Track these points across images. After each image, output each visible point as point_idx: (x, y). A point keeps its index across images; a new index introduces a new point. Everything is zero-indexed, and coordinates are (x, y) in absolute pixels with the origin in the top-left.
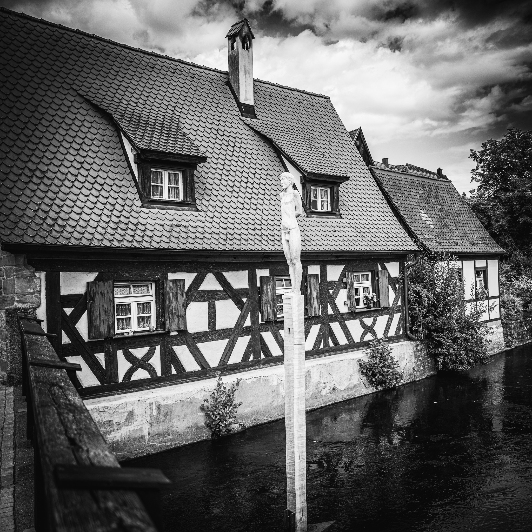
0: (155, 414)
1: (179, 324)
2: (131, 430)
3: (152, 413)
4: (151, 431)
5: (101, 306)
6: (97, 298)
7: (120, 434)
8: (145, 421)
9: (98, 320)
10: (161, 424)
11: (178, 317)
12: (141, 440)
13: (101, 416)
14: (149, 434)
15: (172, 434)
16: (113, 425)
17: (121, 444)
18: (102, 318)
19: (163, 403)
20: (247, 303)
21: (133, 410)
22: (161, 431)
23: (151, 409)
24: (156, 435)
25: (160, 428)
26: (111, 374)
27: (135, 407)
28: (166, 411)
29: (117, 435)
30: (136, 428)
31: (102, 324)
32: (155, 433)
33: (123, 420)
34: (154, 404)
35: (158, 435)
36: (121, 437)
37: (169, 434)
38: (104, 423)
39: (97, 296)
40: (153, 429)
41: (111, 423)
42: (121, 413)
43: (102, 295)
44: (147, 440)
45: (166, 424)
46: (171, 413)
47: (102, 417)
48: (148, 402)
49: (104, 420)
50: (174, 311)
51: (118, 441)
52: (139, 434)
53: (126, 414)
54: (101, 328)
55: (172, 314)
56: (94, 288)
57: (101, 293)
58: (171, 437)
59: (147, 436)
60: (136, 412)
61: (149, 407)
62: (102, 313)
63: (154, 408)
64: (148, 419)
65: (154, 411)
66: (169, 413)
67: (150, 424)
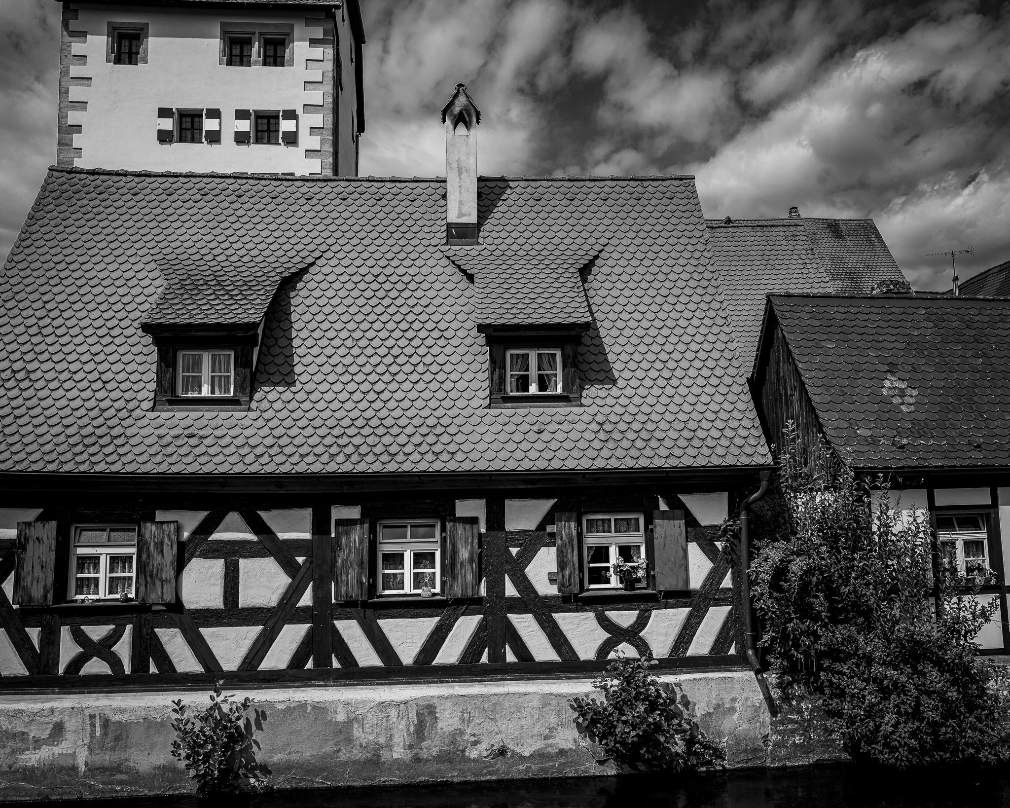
0: (98, 734)
1: (162, 592)
2: (56, 753)
3: (93, 731)
4: (89, 761)
5: (36, 558)
6: (30, 546)
7: (38, 757)
8: (80, 743)
9: (29, 579)
10: (108, 753)
11: (162, 581)
12: (72, 773)
13: (10, 723)
14: (87, 764)
15: (126, 773)
16: (28, 740)
17: (39, 773)
18: (36, 575)
19: (114, 718)
20: (308, 564)
21: (61, 721)
22: (107, 763)
23: (93, 725)
24: (98, 769)
25: (106, 758)
26: (48, 661)
27: (66, 718)
28: (118, 733)
29: (32, 756)
30: (65, 752)
31: (35, 583)
32: (97, 766)
33: (45, 735)
34: (98, 718)
35: (103, 769)
36: (39, 761)
37: (121, 772)
38: (15, 735)
39: (31, 542)
40: (95, 758)
41: (25, 736)
42: (42, 723)
43: (39, 542)
44: (81, 774)
45: (117, 753)
46: (127, 737)
47: (13, 725)
48: (87, 712)
49: (15, 731)
50: (155, 572)
51: (33, 766)
52: (70, 763)
53: (51, 726)
54: (32, 591)
55: (151, 576)
56: (27, 532)
57: (38, 538)
58: (123, 777)
59: (82, 768)
60: (67, 725)
61: (88, 721)
62: (37, 568)
63: (98, 724)
64: (87, 740)
65: (98, 729)
66: (124, 736)
67: (90, 748)
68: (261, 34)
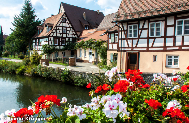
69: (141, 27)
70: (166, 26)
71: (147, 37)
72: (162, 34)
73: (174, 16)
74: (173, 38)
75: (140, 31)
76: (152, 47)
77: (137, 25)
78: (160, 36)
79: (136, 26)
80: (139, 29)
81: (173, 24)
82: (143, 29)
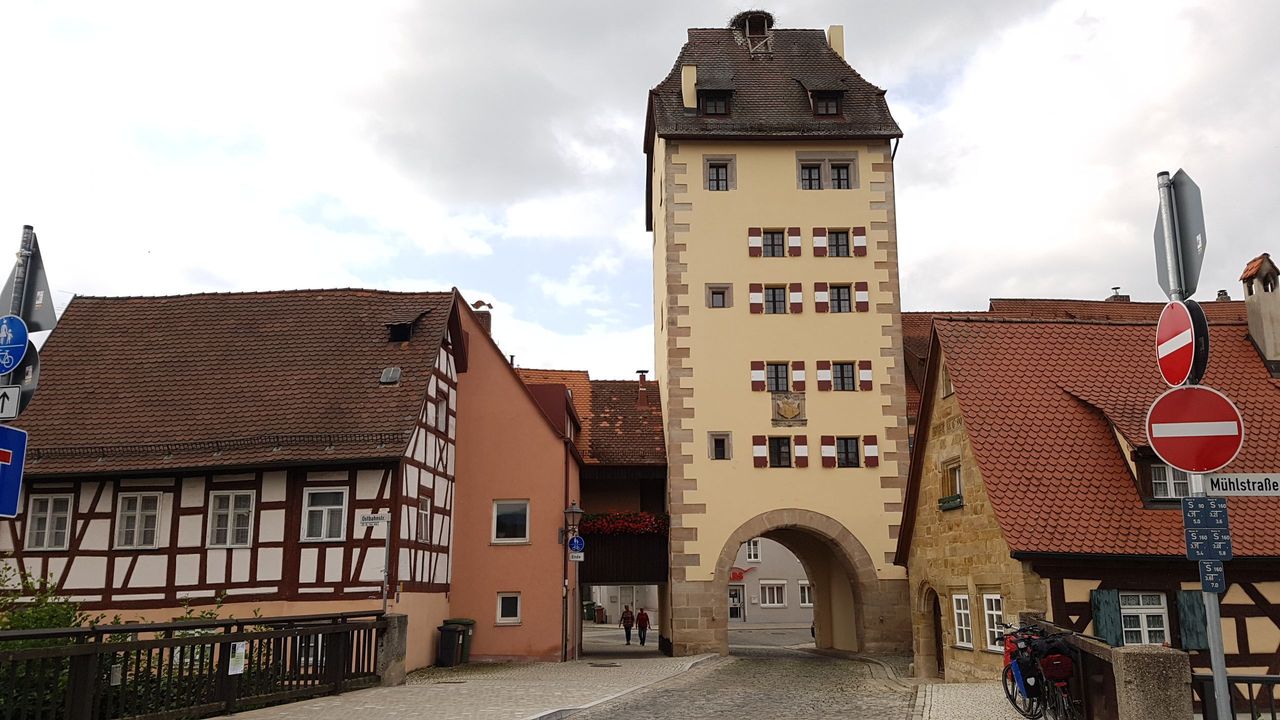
1: (1198, 642)
5: (1107, 616)
11: (1197, 633)
18: (1109, 627)
39: (1102, 605)
43: (1108, 604)
50: (1191, 627)
54: (1108, 639)
55: (1189, 630)
56: (1099, 597)
57: (1106, 602)
62: (1109, 622)
68: (830, 160)
69: (84, 508)
70: (178, 512)
71: (105, 548)
72: (162, 539)
73: (204, 478)
74: (197, 557)
75: (80, 523)
76: (125, 590)
77: (71, 497)
78: (155, 546)
79: (67, 501)
80: (77, 516)
81: (201, 505)
82: (92, 515)
